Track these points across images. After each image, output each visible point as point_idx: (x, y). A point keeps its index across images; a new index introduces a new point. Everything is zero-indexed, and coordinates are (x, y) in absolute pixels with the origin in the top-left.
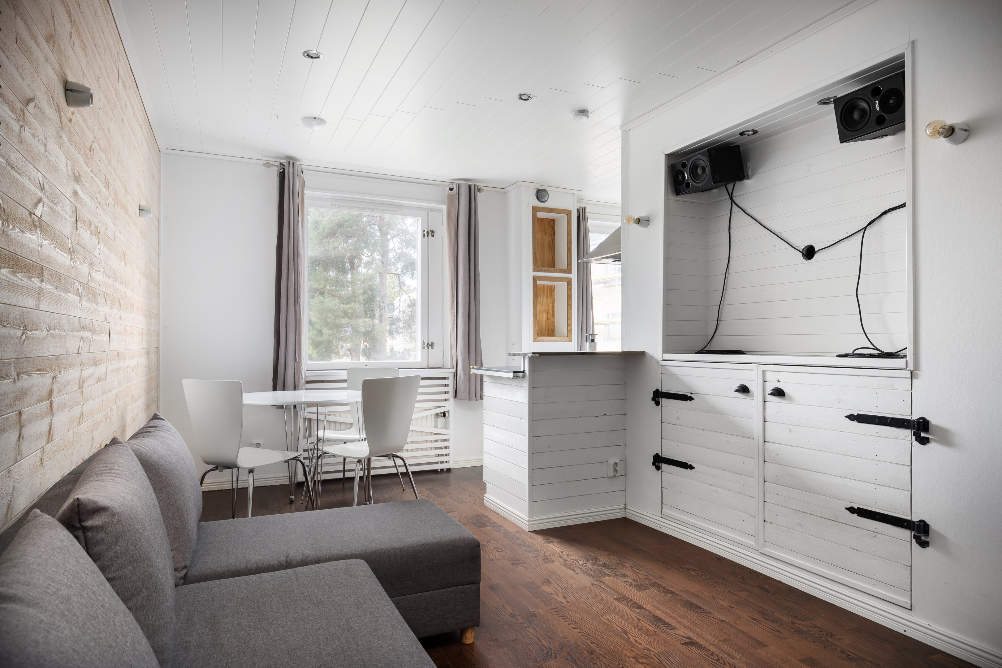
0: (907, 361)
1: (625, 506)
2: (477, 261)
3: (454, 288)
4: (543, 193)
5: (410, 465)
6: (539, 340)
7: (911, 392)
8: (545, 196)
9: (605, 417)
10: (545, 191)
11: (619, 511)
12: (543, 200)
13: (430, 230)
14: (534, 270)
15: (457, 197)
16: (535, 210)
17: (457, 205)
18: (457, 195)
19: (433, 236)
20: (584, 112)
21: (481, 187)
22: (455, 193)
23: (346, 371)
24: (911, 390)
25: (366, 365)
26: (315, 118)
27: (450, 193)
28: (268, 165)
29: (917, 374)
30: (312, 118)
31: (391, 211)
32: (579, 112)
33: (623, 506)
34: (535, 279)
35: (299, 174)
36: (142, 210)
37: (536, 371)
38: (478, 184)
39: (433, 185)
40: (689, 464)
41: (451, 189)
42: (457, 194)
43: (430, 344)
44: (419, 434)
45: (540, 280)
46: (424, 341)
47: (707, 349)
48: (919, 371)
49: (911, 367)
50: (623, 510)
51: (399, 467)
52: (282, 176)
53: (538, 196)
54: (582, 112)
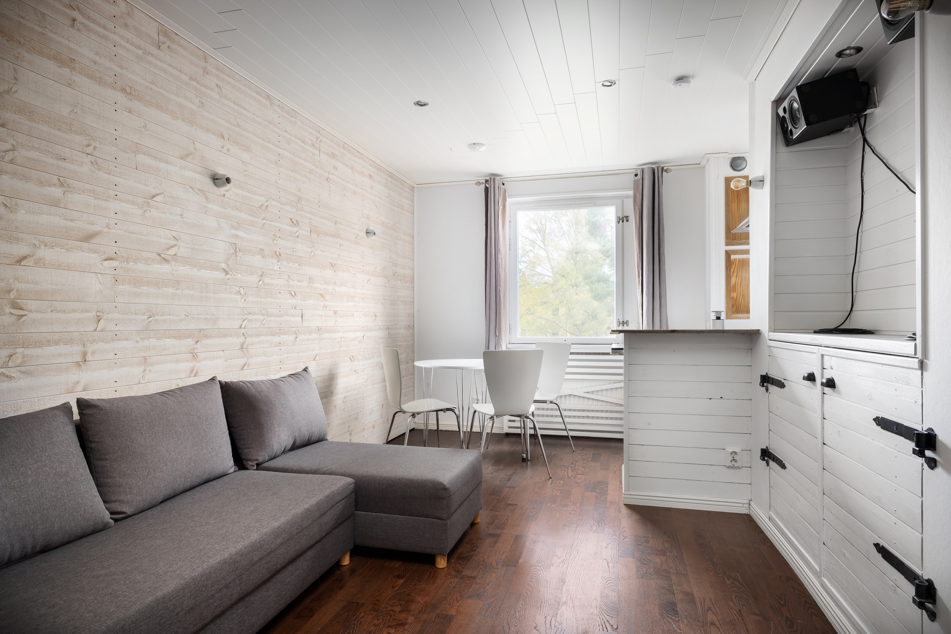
0: (916, 345)
1: (750, 502)
2: (661, 241)
3: (640, 268)
4: (739, 161)
5: (540, 429)
6: (734, 317)
7: (922, 391)
8: (741, 164)
9: (722, 400)
10: (743, 159)
11: (741, 505)
12: (740, 168)
13: (625, 216)
14: (727, 244)
15: (641, 181)
16: (728, 180)
17: (641, 189)
18: (641, 180)
19: (627, 221)
20: (682, 79)
21: (669, 167)
22: (639, 178)
23: (535, 345)
24: (922, 387)
25: (565, 341)
26: (474, 144)
27: (635, 179)
28: (479, 183)
29: (926, 363)
30: (471, 144)
31: (587, 204)
32: (677, 80)
33: (747, 502)
34: (728, 254)
35: (499, 186)
36: (368, 233)
37: (633, 348)
38: (662, 166)
39: (618, 174)
40: (783, 462)
41: (636, 175)
42: (641, 178)
43: (625, 322)
44: (608, 404)
45: (735, 254)
46: (619, 319)
47: (842, 327)
48: (928, 359)
49: (919, 355)
50: (747, 506)
51: (569, 431)
52: (487, 190)
53: (733, 165)
54: (679, 80)
